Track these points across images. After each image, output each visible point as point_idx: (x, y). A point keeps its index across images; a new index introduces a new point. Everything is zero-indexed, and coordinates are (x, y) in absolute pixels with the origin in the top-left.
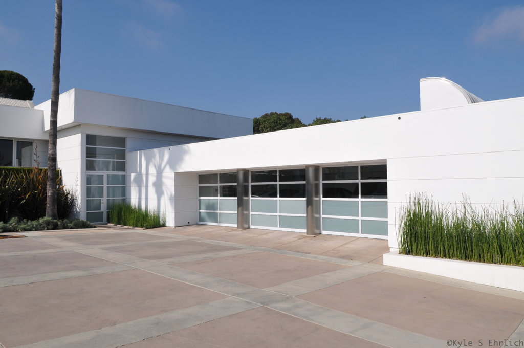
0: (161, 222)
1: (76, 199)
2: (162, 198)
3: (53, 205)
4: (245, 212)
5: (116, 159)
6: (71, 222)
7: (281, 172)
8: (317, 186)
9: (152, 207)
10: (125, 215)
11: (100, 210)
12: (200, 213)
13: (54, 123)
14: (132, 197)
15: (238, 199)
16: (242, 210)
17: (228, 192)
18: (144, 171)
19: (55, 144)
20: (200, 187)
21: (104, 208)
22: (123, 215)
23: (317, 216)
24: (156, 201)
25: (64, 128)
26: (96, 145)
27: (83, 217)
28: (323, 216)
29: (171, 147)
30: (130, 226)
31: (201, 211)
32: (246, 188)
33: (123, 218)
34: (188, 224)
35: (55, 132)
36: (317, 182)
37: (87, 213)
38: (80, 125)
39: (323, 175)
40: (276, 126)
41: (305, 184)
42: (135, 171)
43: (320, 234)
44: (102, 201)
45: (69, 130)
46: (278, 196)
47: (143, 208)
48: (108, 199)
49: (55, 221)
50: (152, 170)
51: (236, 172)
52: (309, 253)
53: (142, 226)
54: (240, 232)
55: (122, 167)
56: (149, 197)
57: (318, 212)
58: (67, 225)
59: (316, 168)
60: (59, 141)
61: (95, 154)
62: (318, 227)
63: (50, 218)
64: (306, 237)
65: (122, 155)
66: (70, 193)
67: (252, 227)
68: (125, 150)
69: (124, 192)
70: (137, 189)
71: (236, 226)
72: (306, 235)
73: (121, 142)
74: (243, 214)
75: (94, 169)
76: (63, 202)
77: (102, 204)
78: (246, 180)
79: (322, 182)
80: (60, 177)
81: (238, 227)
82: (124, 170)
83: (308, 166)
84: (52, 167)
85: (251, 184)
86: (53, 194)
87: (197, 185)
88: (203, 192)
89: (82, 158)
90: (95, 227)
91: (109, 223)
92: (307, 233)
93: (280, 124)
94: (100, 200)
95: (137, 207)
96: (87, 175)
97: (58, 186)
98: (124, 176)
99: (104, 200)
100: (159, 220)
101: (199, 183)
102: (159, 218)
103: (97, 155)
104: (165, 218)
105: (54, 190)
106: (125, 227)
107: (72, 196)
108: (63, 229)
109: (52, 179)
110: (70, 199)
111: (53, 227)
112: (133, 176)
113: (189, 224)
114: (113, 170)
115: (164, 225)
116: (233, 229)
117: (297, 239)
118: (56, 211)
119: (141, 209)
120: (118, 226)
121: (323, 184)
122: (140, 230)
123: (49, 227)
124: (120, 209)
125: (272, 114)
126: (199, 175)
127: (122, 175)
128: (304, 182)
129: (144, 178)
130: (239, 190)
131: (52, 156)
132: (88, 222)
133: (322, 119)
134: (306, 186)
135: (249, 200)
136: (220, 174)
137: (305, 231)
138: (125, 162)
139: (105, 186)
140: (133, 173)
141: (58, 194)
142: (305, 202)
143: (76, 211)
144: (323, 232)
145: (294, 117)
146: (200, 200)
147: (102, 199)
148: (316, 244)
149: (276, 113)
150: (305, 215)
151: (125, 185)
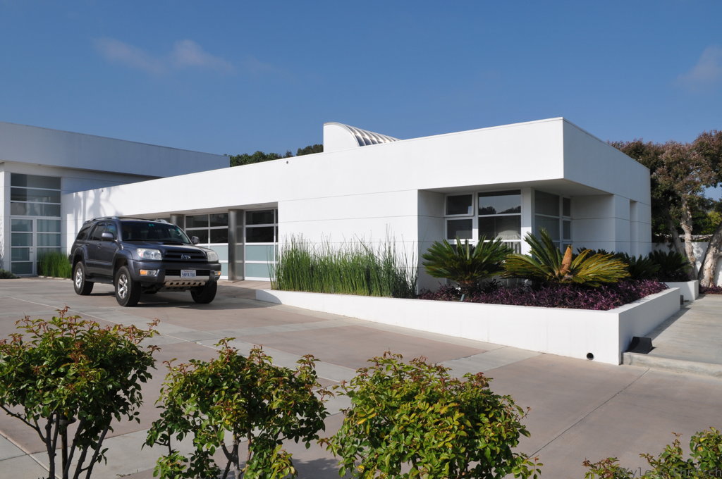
5: (49, 202)
8: (240, 231)
10: (56, 266)
11: (29, 260)
21: (33, 258)
23: (240, 261)
26: (26, 186)
27: (6, 267)
28: (246, 262)
33: (54, 268)
36: (240, 227)
37: (12, 263)
38: (3, 162)
39: (247, 218)
43: (243, 280)
44: (30, 250)
48: (38, 248)
55: (57, 211)
57: (241, 258)
59: (240, 212)
61: (26, 196)
62: (241, 273)
65: (57, 197)
68: (60, 192)
69: (59, 240)
72: (227, 281)
73: (55, 182)
77: (31, 254)
79: (245, 226)
82: (59, 215)
83: (229, 210)
89: (5, 201)
91: (39, 275)
92: (229, 279)
94: (28, 248)
96: (12, 220)
99: (34, 249)
103: (28, 198)
106: (56, 278)
112: (68, 221)
114: (45, 215)
120: (49, 277)
121: (247, 229)
127: (58, 221)
132: (11, 273)
134: (228, 231)
137: (227, 277)
138: (60, 206)
139: (35, 232)
142: (227, 247)
144: (246, 278)
150: (227, 261)
151: (59, 231)
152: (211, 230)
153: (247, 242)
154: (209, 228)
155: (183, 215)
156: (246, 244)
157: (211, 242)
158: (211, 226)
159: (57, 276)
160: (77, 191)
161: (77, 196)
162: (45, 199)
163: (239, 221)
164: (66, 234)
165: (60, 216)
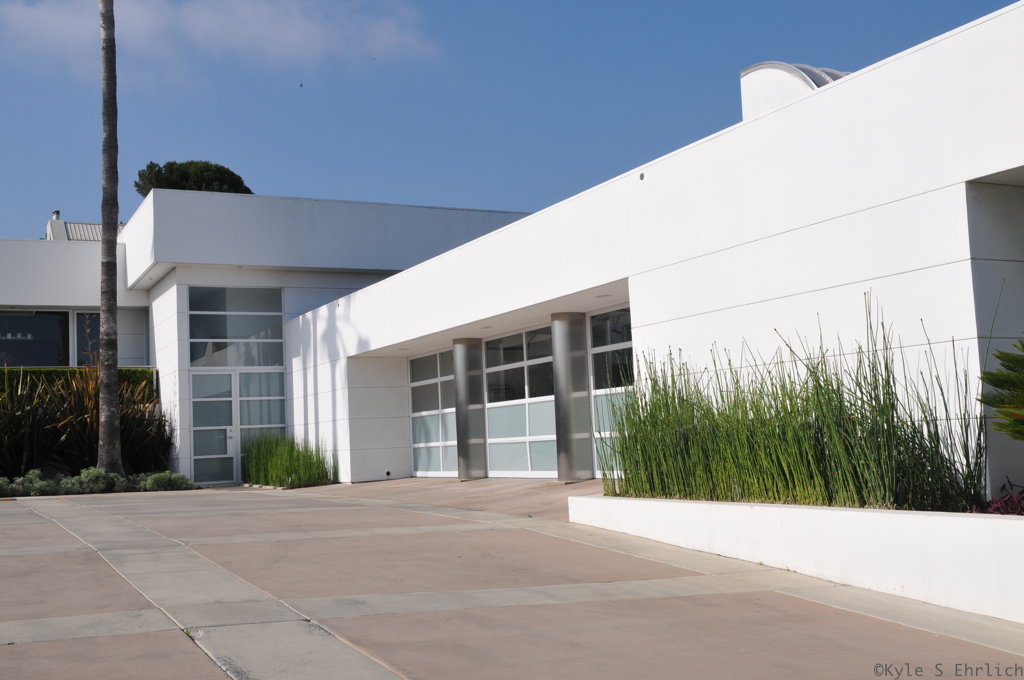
1: (175, 430)
3: (110, 441)
4: (473, 441)
8: (580, 362)
11: (226, 452)
12: (415, 449)
13: (110, 268)
15: (458, 412)
19: (112, 311)
20: (413, 389)
21: (234, 448)
23: (584, 436)
28: (597, 435)
29: (340, 301)
31: (416, 445)
34: (385, 476)
36: (578, 354)
37: (195, 460)
38: (176, 267)
39: (593, 332)
43: (593, 478)
44: (229, 434)
46: (527, 394)
47: (312, 443)
48: (241, 429)
49: (112, 474)
55: (276, 355)
57: (585, 426)
62: (587, 465)
63: (103, 470)
64: (553, 486)
65: (276, 328)
66: (168, 418)
67: (492, 474)
68: (281, 316)
69: (283, 410)
73: (274, 298)
74: (469, 446)
77: (228, 441)
78: (472, 363)
79: (591, 351)
81: (459, 477)
84: (107, 361)
85: (486, 371)
86: (110, 418)
87: (407, 386)
89: (179, 340)
91: (246, 482)
92: (560, 478)
94: (225, 430)
96: (193, 376)
98: (282, 375)
99: (234, 433)
104: (337, 464)
105: (112, 409)
109: (107, 386)
111: (104, 487)
112: (295, 372)
113: (389, 477)
115: (336, 481)
116: (449, 481)
123: (96, 488)
126: (412, 361)
131: (105, 338)
135: (483, 410)
136: (441, 354)
137: (554, 474)
138: (281, 345)
139: (236, 399)
142: (553, 405)
144: (598, 474)
146: (415, 419)
147: (228, 428)
150: (554, 437)
151: (283, 395)
152: (530, 367)
153: (598, 386)
154: (526, 364)
155: (479, 340)
156: (594, 392)
157: (532, 395)
158: (530, 358)
159: (267, 484)
160: (303, 313)
161: (306, 322)
162: (262, 333)
163: (575, 341)
164: (292, 399)
165: (281, 363)
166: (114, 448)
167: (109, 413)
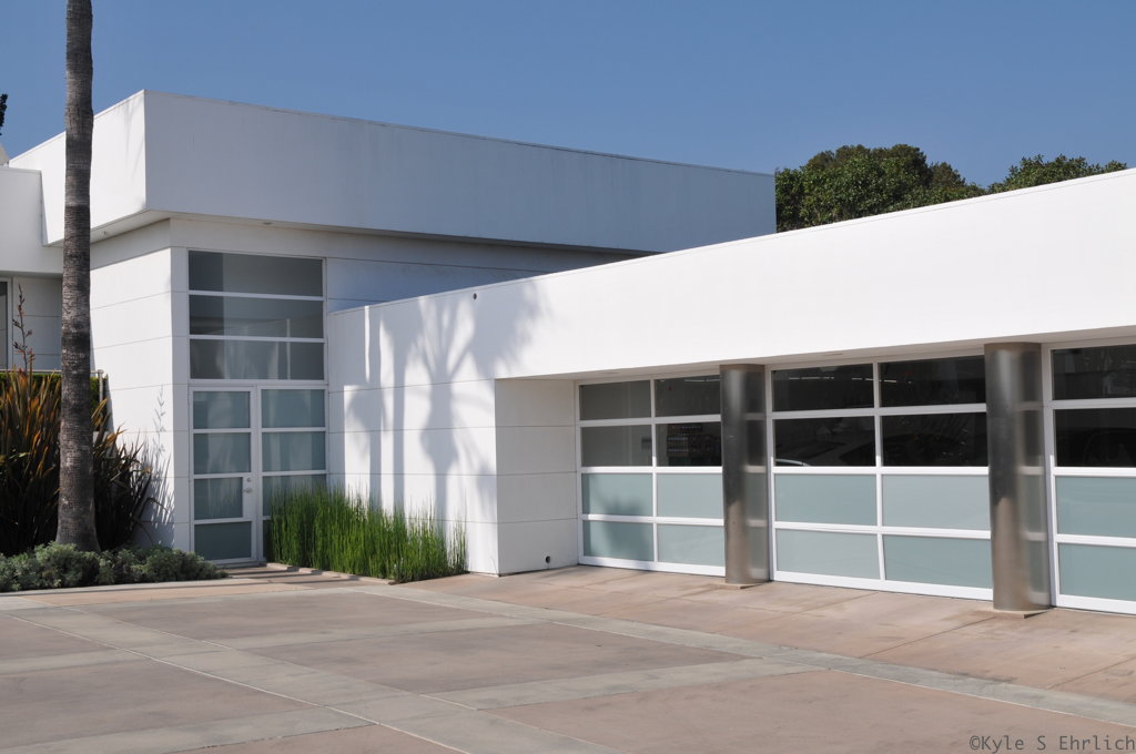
0: (451, 560)
1: (159, 480)
2: (453, 471)
3: (82, 502)
4: (754, 522)
5: (292, 336)
6: (141, 559)
7: (888, 369)
8: (1032, 421)
9: (418, 504)
10: (325, 535)
11: (241, 515)
12: (587, 524)
13: (79, 214)
14: (348, 469)
15: (726, 474)
16: (743, 513)
17: (690, 447)
18: (387, 377)
19: (83, 287)
20: (585, 431)
21: (253, 509)
22: (319, 532)
23: (1037, 536)
24: (431, 481)
25: (112, 231)
26: (222, 290)
27: (182, 541)
28: (1058, 538)
29: (478, 290)
30: (344, 571)
31: (591, 517)
32: (754, 433)
33: (320, 543)
34: (544, 565)
35: (82, 246)
36: (1029, 406)
37: (196, 526)
38: (168, 219)
39: (1056, 376)
40: (862, 199)
41: (981, 415)
42: (357, 378)
43: (1051, 606)
44: (246, 485)
45: (132, 236)
46: (878, 459)
47: (388, 505)
48: (264, 477)
49: (88, 554)
50: (417, 376)
51: (718, 373)
52: (1009, 681)
53: (384, 573)
54: (735, 596)
55: (311, 362)
56: (407, 469)
57: (1040, 520)
58: (129, 570)
59: (1028, 352)
60: (98, 278)
61: (221, 320)
62: (1042, 580)
63: (71, 547)
64: (995, 617)
65: (312, 321)
66: (139, 457)
67: (778, 575)
68: (322, 302)
69: (322, 450)
70: (364, 439)
71: (721, 571)
72: (991, 609)
73: (306, 274)
74: (745, 529)
75: (217, 375)
76: (114, 486)
77: (245, 495)
78: (753, 401)
79: (1050, 406)
80: (102, 402)
81: (727, 578)
82: (319, 374)
83: (993, 347)
84: (75, 368)
85: (772, 416)
86: (81, 462)
87: (574, 424)
88: (597, 448)
89: (174, 336)
90: (224, 576)
91: (271, 559)
92: (997, 603)
93: (879, 190)
94: (241, 479)
95: (365, 505)
96: (195, 393)
97: (96, 434)
98: (319, 396)
99: (254, 481)
100: (444, 550)
101: (583, 417)
102: (442, 542)
103: (226, 325)
104: (463, 544)
105: (85, 447)
106: (327, 575)
107: (146, 467)
108: (117, 583)
109: (77, 410)
110: (139, 479)
111: (80, 575)
112: (349, 392)
113: (549, 567)
114: (282, 376)
115: (461, 570)
116: (709, 584)
117: (955, 624)
118: (90, 519)
119: (380, 510)
120: (303, 571)
121: (1059, 414)
122: (376, 587)
123: (69, 577)
124: (309, 513)
125: (845, 153)
126: (582, 387)
127: (313, 392)
128: (981, 408)
129: (389, 401)
130: (730, 438)
131: (74, 330)
132: (201, 560)
133: (1045, 161)
134: (989, 422)
135: (766, 474)
136: (658, 382)
137: (987, 594)
138: (322, 345)
139: (256, 430)
140: (350, 384)
141: (97, 461)
142: (986, 482)
143: (158, 520)
144: (1062, 600)
145: (929, 162)
146: (586, 478)
147: (245, 476)
148: (1035, 645)
149: (860, 148)
150: (987, 534)
151: (320, 424)
152: (885, 419)
153: (1060, 463)
154: (877, 412)
155: (762, 367)
156: (1057, 472)
157: (886, 463)
158: (884, 404)
165: (323, 379)
166: (86, 511)
167: (78, 454)
